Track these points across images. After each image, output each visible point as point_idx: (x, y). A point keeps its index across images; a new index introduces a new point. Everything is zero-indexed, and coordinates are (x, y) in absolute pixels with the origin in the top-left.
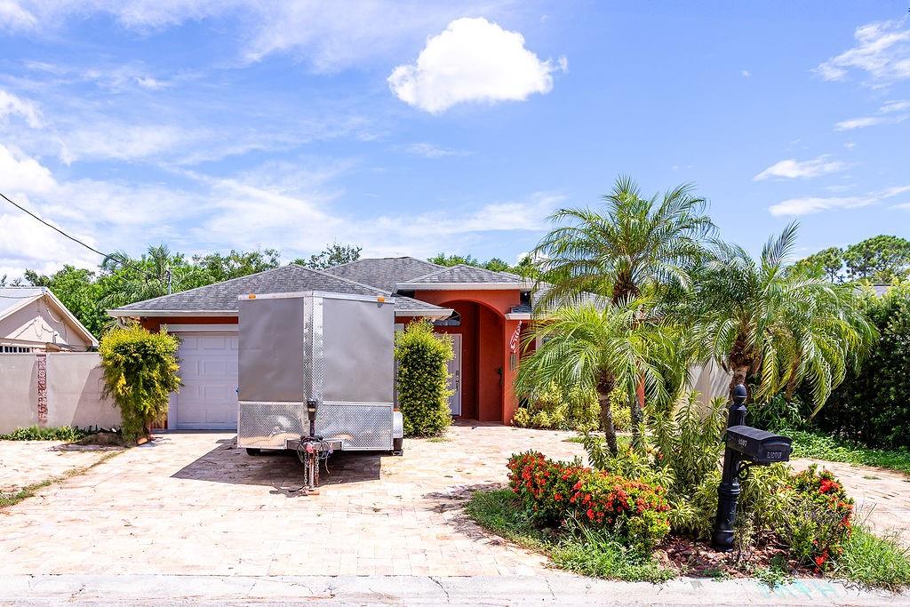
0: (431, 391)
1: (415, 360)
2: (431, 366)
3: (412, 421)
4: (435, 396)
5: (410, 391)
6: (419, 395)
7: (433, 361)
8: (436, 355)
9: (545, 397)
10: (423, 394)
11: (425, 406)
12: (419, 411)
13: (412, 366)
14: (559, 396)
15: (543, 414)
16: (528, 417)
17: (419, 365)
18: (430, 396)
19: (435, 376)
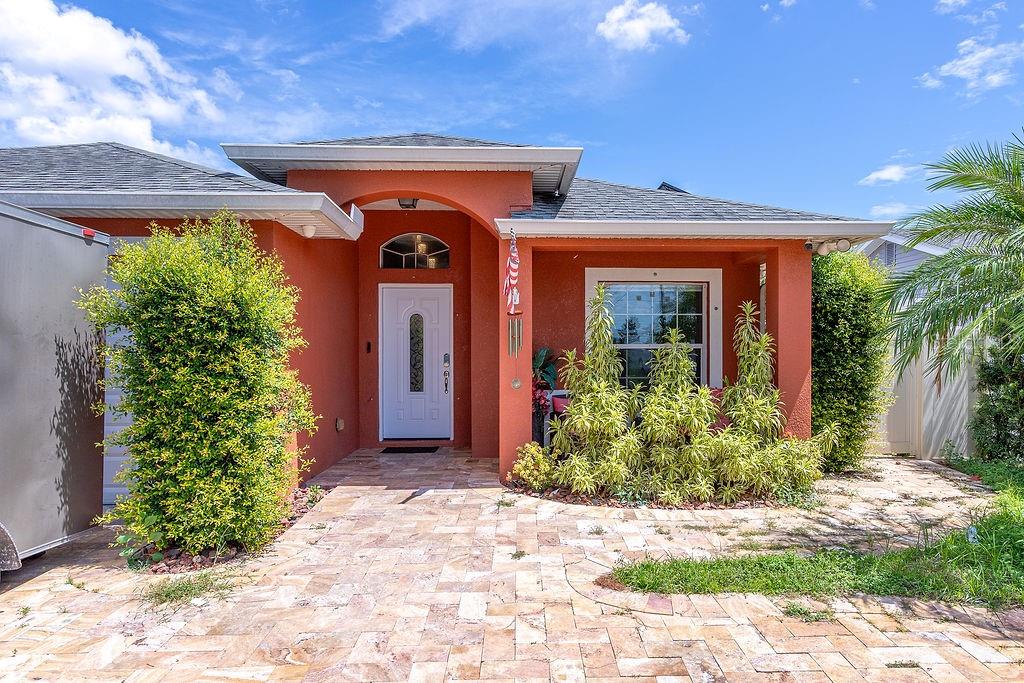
16: (545, 467)
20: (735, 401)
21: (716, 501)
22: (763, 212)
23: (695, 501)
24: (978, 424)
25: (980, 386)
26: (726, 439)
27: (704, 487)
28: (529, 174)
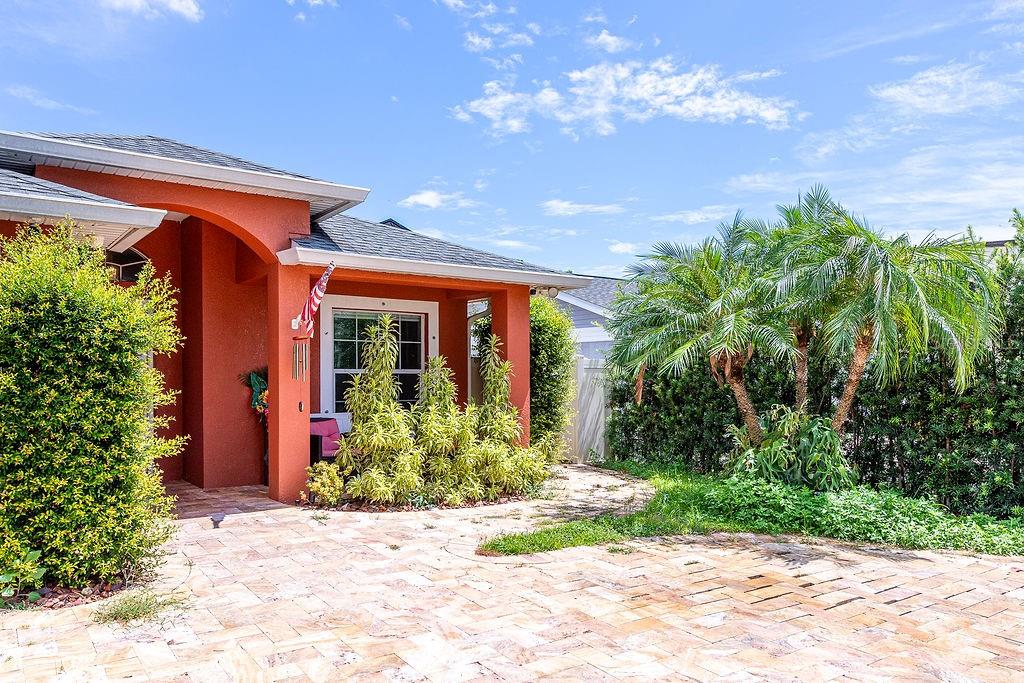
0: (105, 445)
1: (44, 344)
2: (104, 366)
3: (37, 543)
4: (119, 460)
5: (28, 449)
6: (59, 458)
7: (114, 349)
8: (122, 335)
9: (378, 439)
10: (76, 452)
11: (86, 492)
12: (60, 510)
13: (34, 366)
14: (405, 432)
15: (375, 474)
16: (339, 483)
17: (60, 361)
18: (102, 459)
19: (116, 396)
20: (486, 418)
21: (486, 500)
22: (505, 263)
23: (471, 501)
24: (611, 436)
25: (612, 405)
26: (488, 448)
27: (477, 489)
28: (306, 204)
